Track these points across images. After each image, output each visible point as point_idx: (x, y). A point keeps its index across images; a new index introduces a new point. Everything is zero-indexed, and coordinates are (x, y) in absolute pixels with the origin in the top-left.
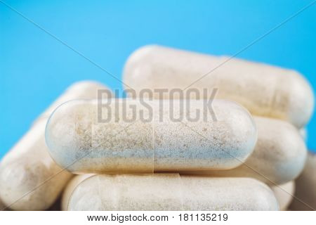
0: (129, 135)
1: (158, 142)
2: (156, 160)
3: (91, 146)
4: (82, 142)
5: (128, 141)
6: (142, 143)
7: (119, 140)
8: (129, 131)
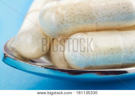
0: (82, 12)
1: (97, 13)
2: (96, 23)
3: (64, 20)
4: (59, 18)
5: (82, 15)
6: (89, 15)
7: (77, 15)
8: (82, 10)
